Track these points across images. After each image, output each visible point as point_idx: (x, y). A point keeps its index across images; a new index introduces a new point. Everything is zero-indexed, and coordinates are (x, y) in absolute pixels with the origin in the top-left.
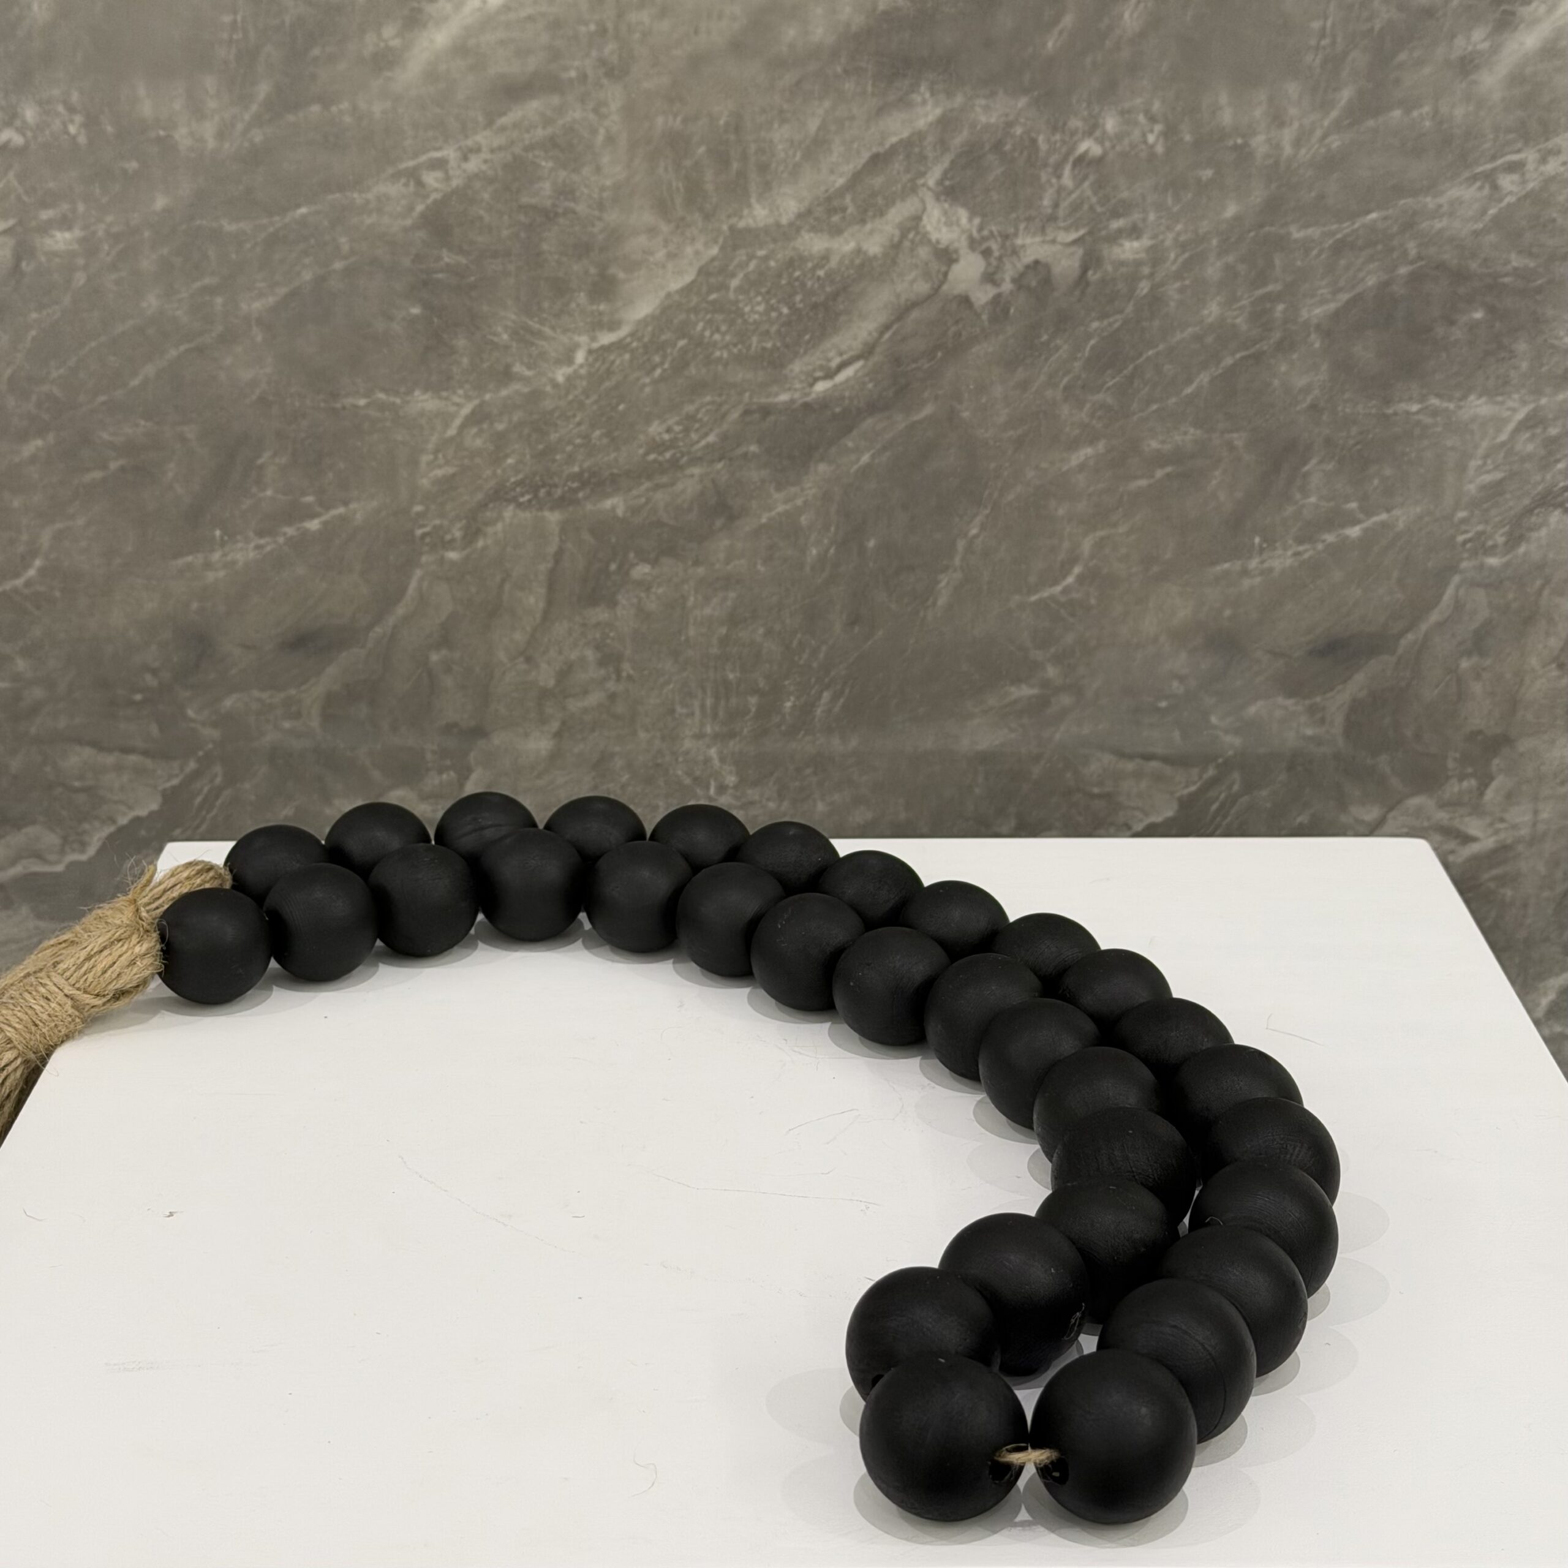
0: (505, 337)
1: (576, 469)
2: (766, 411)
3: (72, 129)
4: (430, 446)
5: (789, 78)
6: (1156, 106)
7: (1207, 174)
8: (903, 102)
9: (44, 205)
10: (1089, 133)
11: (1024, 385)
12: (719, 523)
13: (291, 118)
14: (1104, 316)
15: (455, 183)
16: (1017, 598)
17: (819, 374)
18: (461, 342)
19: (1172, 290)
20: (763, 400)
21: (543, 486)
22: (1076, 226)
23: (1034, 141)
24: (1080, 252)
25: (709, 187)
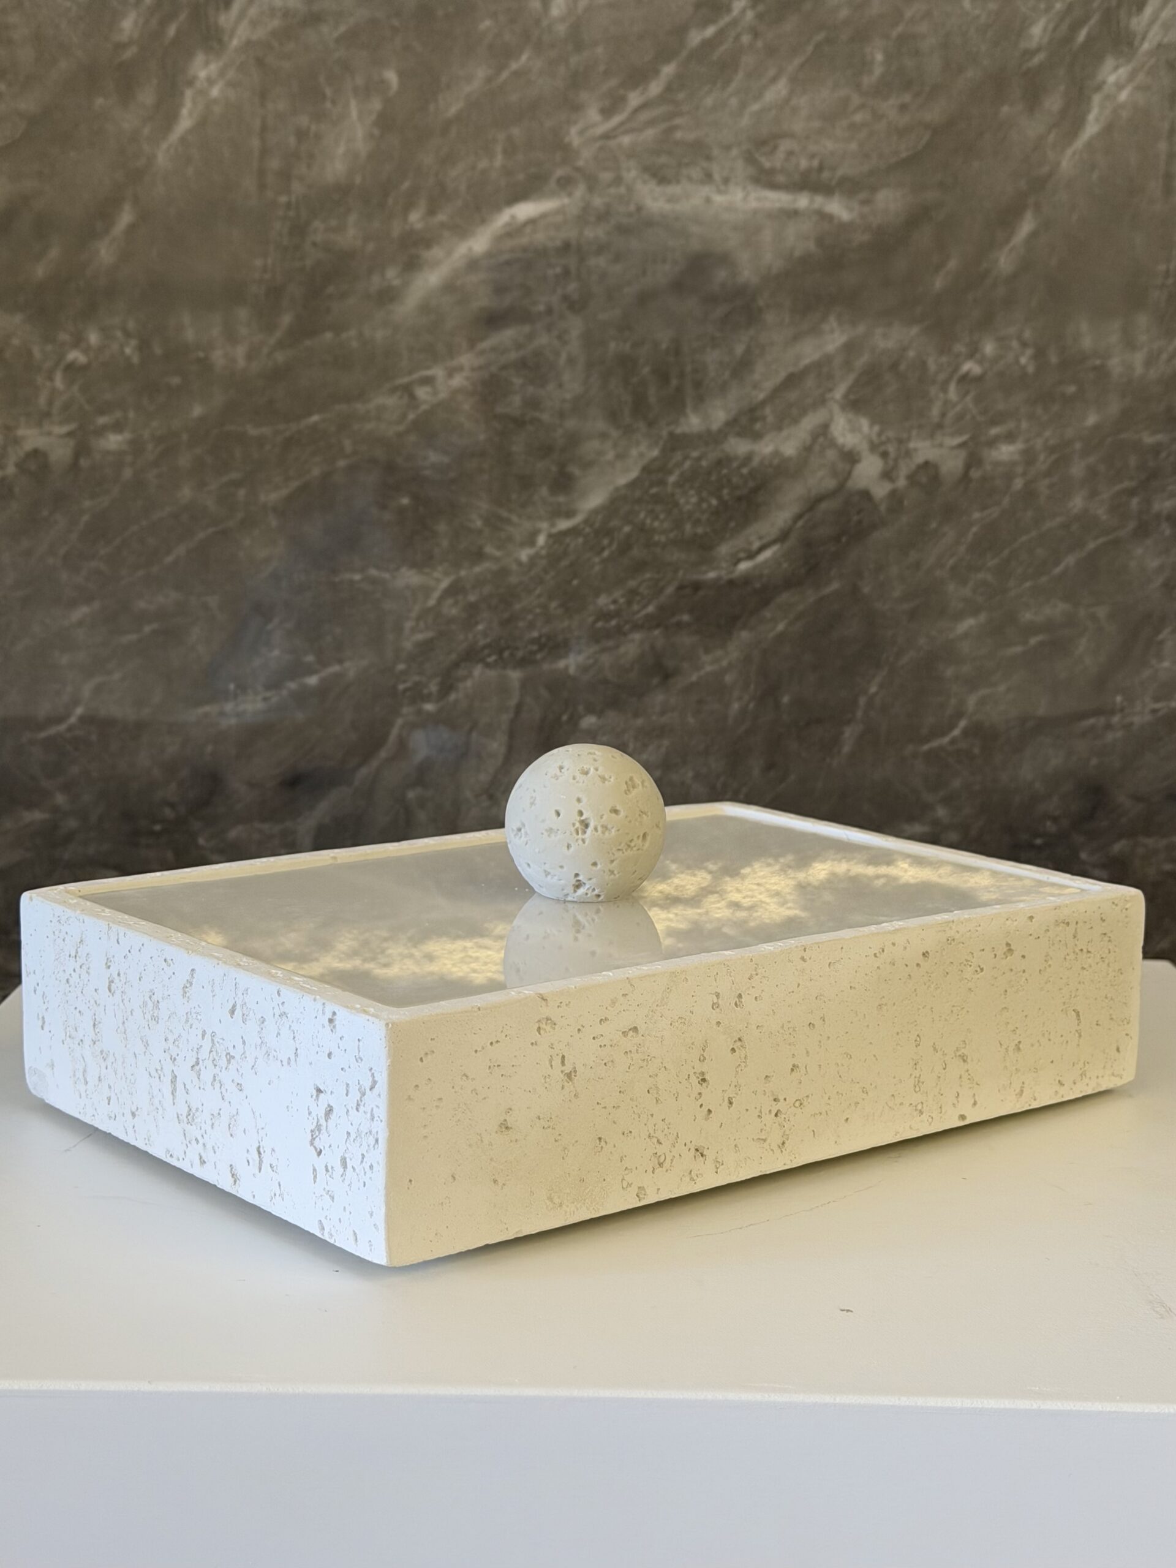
0: (479, 523)
1: (535, 634)
2: (697, 586)
3: (128, 351)
4: (414, 615)
5: (720, 311)
6: (1027, 334)
7: (1071, 389)
8: (815, 331)
9: (102, 412)
10: (971, 356)
11: (917, 565)
12: (655, 681)
13: (308, 343)
14: (984, 508)
15: (443, 395)
16: (910, 748)
17: (742, 555)
18: (442, 527)
19: (1043, 486)
20: (696, 577)
21: (508, 648)
22: (959, 432)
23: (924, 364)
24: (963, 454)
25: (652, 399)
